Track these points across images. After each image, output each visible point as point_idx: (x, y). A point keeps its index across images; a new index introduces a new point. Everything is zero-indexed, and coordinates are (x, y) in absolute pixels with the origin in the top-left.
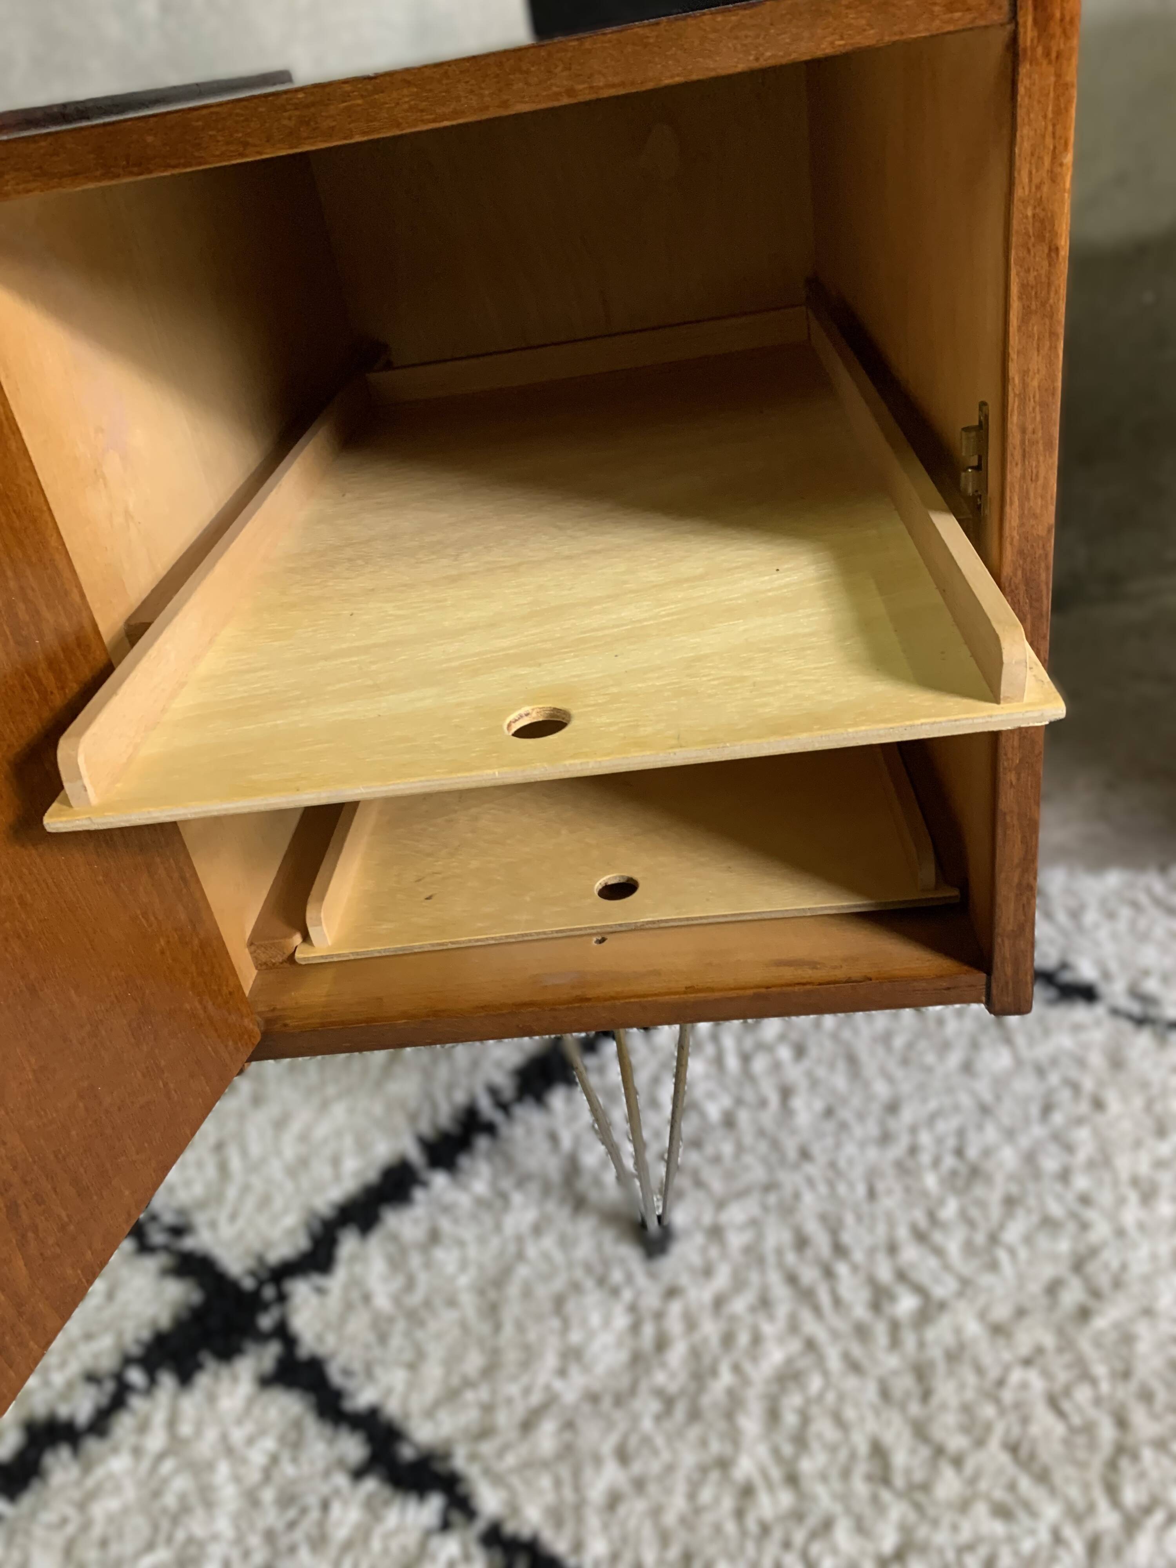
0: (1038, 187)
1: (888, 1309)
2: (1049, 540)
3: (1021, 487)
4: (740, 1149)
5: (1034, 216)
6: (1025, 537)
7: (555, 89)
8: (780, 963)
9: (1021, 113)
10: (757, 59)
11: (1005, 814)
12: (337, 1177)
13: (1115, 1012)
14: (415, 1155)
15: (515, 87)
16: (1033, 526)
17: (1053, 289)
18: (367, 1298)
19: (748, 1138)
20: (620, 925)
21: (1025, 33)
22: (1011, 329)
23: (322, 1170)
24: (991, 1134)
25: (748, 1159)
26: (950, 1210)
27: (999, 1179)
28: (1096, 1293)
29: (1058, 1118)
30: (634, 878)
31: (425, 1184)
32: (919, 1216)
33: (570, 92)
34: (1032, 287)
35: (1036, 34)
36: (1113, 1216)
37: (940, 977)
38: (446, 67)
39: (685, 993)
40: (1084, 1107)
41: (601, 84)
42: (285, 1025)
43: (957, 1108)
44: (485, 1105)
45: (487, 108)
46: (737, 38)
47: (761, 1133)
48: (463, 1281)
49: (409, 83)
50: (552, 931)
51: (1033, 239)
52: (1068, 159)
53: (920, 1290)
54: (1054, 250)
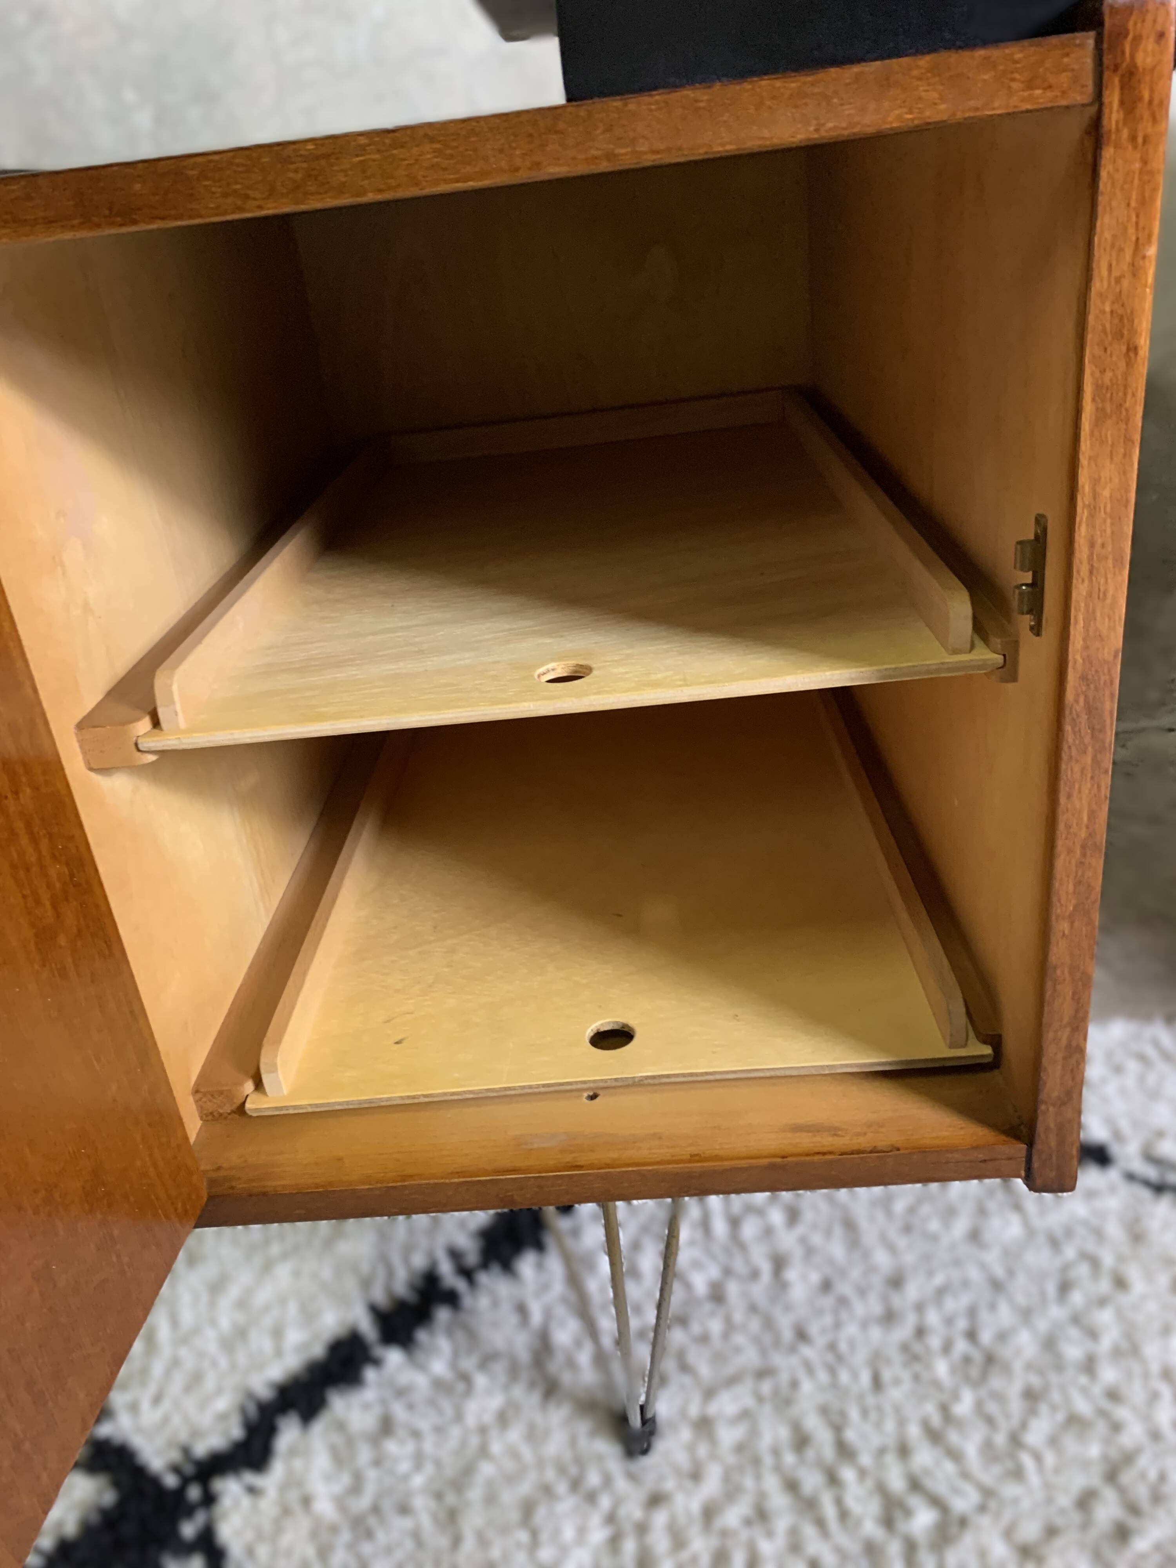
0: (1118, 281)
1: (902, 1526)
2: (1116, 665)
3: (1087, 606)
4: (730, 1327)
5: (1112, 312)
6: (1088, 661)
7: (594, 152)
8: (797, 1128)
9: (1102, 200)
10: (817, 130)
11: (1055, 968)
12: (279, 1352)
13: (1131, 1177)
14: (367, 1327)
15: (548, 149)
16: (1098, 649)
17: (1130, 392)
18: (306, 1501)
19: (738, 1317)
20: (616, 1080)
21: (1111, 112)
22: (1083, 434)
23: (262, 1342)
24: (1005, 1315)
25: (739, 1339)
26: (964, 1406)
27: (1018, 1366)
28: (1134, 1509)
29: (1077, 1298)
30: (630, 1025)
31: (377, 1362)
32: (930, 1409)
33: (610, 156)
34: (1107, 388)
35: (1122, 116)
36: (1147, 1417)
37: (976, 1148)
38: (474, 124)
39: (690, 1161)
40: (1105, 1286)
41: (644, 149)
42: (232, 1188)
43: (966, 1284)
44: (446, 1269)
45: (517, 169)
46: (796, 107)
47: (753, 1308)
48: (418, 1481)
49: (432, 140)
50: (539, 1085)
51: (1110, 337)
52: (1152, 251)
53: (936, 1502)
54: (1132, 349)
